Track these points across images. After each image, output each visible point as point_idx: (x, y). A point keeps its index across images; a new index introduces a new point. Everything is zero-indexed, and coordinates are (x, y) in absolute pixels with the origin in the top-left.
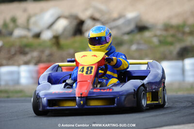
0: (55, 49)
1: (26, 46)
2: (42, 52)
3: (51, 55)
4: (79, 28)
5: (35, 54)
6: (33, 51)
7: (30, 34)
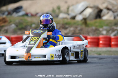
0: (84, 26)
1: (66, 24)
2: (76, 28)
3: (81, 30)
4: (99, 14)
5: (72, 29)
6: (70, 27)
7: (69, 17)
